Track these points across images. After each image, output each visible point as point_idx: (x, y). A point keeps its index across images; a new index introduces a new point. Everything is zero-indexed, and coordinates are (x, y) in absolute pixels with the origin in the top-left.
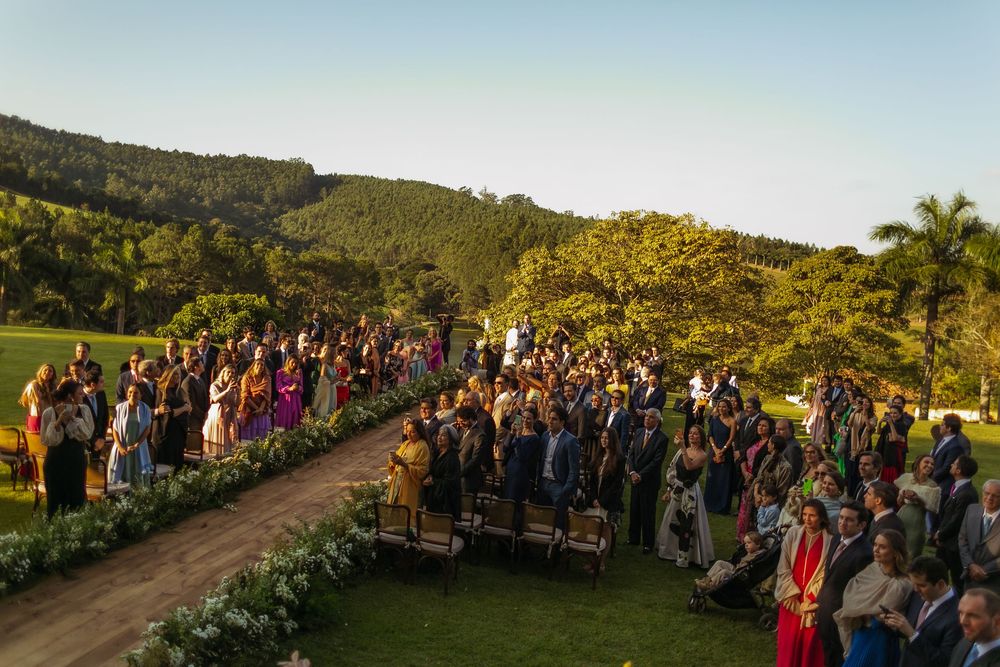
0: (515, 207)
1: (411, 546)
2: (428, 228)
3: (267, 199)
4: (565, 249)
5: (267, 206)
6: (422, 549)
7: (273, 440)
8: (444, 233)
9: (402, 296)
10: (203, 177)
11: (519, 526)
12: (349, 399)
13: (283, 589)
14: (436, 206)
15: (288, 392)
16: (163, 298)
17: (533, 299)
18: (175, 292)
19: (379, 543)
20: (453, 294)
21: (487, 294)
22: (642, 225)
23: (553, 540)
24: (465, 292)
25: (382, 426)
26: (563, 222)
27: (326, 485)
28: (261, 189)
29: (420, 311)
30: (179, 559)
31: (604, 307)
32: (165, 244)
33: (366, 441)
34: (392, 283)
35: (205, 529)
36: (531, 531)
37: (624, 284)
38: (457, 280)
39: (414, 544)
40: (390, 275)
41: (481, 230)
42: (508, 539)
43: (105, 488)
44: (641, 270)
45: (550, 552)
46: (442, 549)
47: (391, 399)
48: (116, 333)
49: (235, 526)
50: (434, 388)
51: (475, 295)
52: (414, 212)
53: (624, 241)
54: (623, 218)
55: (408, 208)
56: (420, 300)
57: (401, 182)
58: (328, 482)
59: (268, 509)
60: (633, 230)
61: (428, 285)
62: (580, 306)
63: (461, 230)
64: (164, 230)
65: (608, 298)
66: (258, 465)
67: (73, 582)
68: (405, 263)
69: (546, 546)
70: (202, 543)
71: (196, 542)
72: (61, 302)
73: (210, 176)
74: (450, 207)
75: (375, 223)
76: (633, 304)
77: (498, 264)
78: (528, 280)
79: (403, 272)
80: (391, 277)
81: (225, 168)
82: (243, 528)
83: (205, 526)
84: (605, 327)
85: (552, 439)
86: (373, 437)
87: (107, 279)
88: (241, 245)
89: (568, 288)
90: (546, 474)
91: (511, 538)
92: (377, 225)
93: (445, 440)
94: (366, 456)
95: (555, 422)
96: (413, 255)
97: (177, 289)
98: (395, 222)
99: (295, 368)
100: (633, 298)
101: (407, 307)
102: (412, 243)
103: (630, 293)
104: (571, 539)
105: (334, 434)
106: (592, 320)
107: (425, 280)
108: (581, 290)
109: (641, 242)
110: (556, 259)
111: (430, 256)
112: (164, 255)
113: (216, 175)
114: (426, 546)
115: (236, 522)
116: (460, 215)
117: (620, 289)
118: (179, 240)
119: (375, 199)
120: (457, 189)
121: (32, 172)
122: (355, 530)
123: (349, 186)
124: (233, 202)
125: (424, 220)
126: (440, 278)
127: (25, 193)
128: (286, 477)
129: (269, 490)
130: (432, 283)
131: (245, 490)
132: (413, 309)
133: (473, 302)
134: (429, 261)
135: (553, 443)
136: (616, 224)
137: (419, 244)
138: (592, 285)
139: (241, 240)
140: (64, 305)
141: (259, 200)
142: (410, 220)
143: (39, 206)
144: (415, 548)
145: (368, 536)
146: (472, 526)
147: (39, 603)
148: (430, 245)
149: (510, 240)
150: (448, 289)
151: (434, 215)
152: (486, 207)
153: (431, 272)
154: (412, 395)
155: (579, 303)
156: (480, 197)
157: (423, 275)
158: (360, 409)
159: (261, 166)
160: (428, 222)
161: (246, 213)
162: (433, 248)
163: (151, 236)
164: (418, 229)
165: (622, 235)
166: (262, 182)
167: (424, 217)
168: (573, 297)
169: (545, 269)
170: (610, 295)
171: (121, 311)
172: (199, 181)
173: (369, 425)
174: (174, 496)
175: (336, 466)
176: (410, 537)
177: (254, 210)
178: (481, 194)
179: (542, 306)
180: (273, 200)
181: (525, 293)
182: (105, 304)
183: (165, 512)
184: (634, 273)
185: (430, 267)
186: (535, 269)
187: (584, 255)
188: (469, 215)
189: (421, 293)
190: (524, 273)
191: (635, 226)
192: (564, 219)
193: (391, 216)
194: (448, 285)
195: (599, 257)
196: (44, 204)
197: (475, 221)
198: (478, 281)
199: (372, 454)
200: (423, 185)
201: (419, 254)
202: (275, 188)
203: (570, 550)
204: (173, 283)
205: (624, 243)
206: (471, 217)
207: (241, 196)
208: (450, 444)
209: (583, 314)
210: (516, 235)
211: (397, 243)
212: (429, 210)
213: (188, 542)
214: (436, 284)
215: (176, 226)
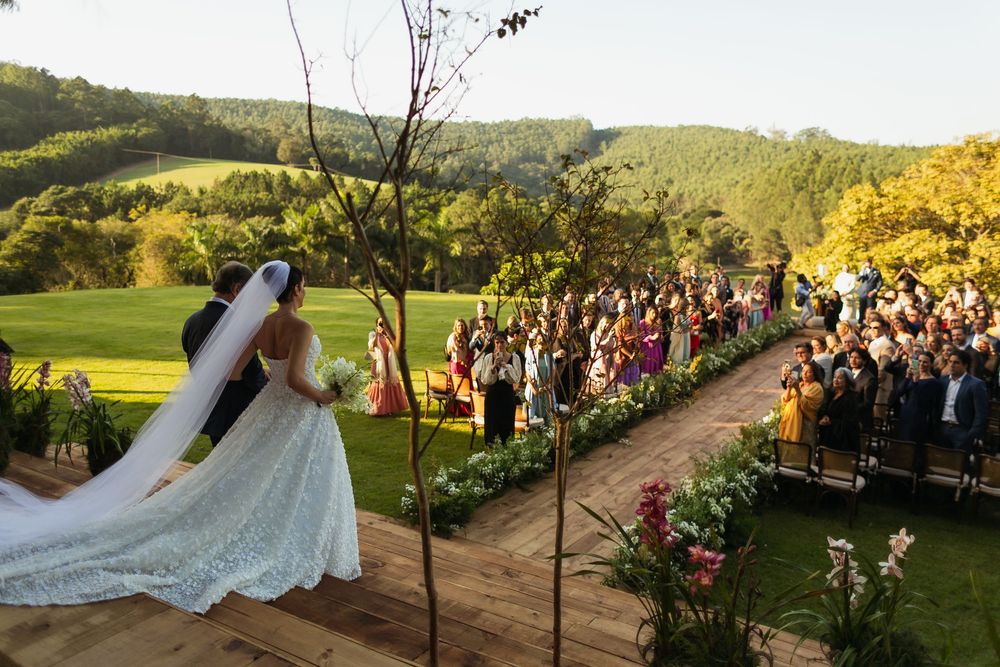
0: (809, 142)
1: (812, 481)
2: (711, 174)
3: (550, 158)
4: (893, 184)
5: (550, 165)
6: (825, 484)
7: (648, 384)
8: (729, 177)
9: (689, 246)
10: (490, 142)
11: (921, 468)
12: (701, 348)
13: (716, 509)
14: (719, 149)
15: (650, 341)
16: (467, 259)
17: (855, 240)
18: (477, 253)
19: (778, 477)
20: (741, 240)
21: (780, 238)
22: (994, 148)
23: (961, 483)
24: (755, 238)
25: (734, 372)
26: (866, 153)
27: (701, 426)
28: (543, 149)
29: (707, 261)
30: (603, 481)
31: (945, 244)
32: (466, 209)
33: (723, 386)
34: (677, 232)
35: (611, 460)
36: (933, 473)
37: (971, 216)
38: (747, 226)
39: (816, 479)
40: (675, 224)
41: (772, 170)
42: (910, 480)
43: (528, 421)
44: (994, 200)
45: (958, 494)
46: (847, 485)
47: (737, 347)
48: (433, 290)
49: (636, 458)
50: (773, 336)
51: (767, 240)
52: (696, 157)
53: (971, 168)
54: (968, 143)
55: (690, 154)
56: (708, 249)
57: (682, 128)
58: (701, 422)
59: (658, 445)
60: (981, 155)
61: (714, 232)
62: (914, 245)
63: (749, 171)
64: (463, 197)
65: (948, 235)
66: (641, 406)
67: (529, 494)
68: (690, 211)
69: (954, 489)
70: (615, 470)
71: (609, 469)
72: (389, 268)
73: (497, 141)
74: (735, 149)
75: (656, 173)
76: (982, 239)
77: (792, 205)
78: (851, 221)
79: (687, 221)
80: (676, 226)
81: (509, 132)
82: (643, 460)
83: (610, 456)
84: (946, 266)
85: (952, 383)
86: (728, 383)
87: (425, 245)
88: (532, 204)
89: (896, 226)
90: (946, 418)
91: (911, 479)
92: (659, 175)
93: (842, 382)
94: (727, 400)
95: (957, 365)
96: (698, 203)
97: (479, 250)
98: (677, 170)
99: (656, 318)
100: (982, 233)
101: (694, 256)
102: (696, 190)
103: (975, 226)
104: (982, 483)
105: (694, 380)
106: (930, 260)
107: (712, 228)
108: (913, 228)
109: (992, 168)
110: (882, 196)
111: (716, 202)
112: (467, 219)
113: (502, 140)
114: (828, 481)
115: (634, 455)
116: (746, 155)
117: (966, 222)
118: (478, 205)
119: (655, 148)
120: (742, 130)
121: (352, 155)
122: (757, 464)
123: (628, 137)
124: (518, 164)
125: (708, 165)
126: (728, 224)
127: (351, 174)
128: (661, 417)
129: (653, 429)
130: (719, 230)
131: (630, 428)
132: (699, 258)
133: (765, 247)
134: (714, 208)
135: (954, 388)
136: (959, 151)
137: (704, 191)
138: (929, 222)
139: (531, 200)
140: (392, 271)
141: (542, 160)
142: (693, 166)
143: (362, 183)
144: (817, 483)
145: (769, 469)
146: (867, 466)
147: (514, 507)
148: (715, 190)
149: (805, 180)
150: (736, 235)
151: (718, 158)
152: (775, 145)
153: (718, 219)
154: (756, 342)
155: (912, 243)
156: (768, 135)
157: (709, 223)
158: (713, 356)
159: (542, 126)
160: (712, 167)
161: (531, 174)
162: (718, 193)
163: (454, 203)
164: (701, 175)
165: (967, 162)
166: (544, 141)
167: (707, 161)
168: (903, 238)
169: (871, 208)
170: (951, 231)
171: (438, 273)
172: (487, 147)
173: (721, 372)
174: (583, 430)
175: (703, 408)
176: (811, 473)
177: (537, 170)
178: (769, 131)
179: (867, 247)
180: (555, 158)
181: (847, 234)
182: (426, 268)
183: (580, 443)
184: (984, 204)
185: (716, 214)
186: (859, 209)
187: (919, 190)
188: (756, 156)
189: (708, 242)
190: (845, 214)
191: (985, 149)
192: (868, 149)
193: (673, 163)
194: (736, 232)
195: (937, 190)
196: (365, 182)
197: (763, 161)
198: (770, 225)
199: (732, 398)
200: (706, 129)
201: (704, 200)
202: (556, 147)
203: (981, 494)
204: (474, 245)
205: (969, 171)
206: (759, 158)
207: (526, 158)
208: (847, 387)
209: (919, 254)
210: (811, 171)
211: (680, 192)
212: (712, 154)
213: (603, 469)
214: (723, 231)
215: (474, 191)
